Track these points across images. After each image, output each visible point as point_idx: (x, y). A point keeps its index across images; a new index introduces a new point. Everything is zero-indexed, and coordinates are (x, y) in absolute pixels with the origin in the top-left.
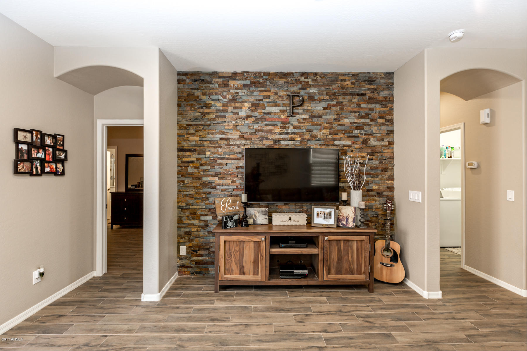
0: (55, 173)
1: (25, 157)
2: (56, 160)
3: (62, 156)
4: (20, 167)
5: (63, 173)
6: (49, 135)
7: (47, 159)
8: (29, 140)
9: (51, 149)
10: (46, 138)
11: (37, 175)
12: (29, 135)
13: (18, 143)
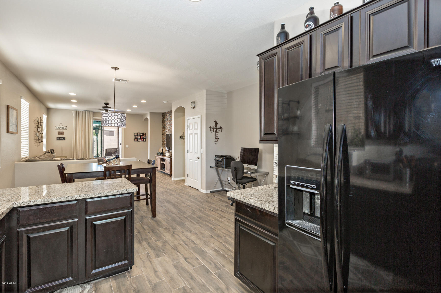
0: (143, 141)
1: (136, 138)
2: (144, 138)
3: (145, 137)
4: (135, 140)
5: (145, 141)
6: (141, 133)
7: (141, 138)
8: (137, 135)
9: (142, 136)
10: (141, 134)
11: (139, 141)
12: (137, 134)
13: (135, 135)
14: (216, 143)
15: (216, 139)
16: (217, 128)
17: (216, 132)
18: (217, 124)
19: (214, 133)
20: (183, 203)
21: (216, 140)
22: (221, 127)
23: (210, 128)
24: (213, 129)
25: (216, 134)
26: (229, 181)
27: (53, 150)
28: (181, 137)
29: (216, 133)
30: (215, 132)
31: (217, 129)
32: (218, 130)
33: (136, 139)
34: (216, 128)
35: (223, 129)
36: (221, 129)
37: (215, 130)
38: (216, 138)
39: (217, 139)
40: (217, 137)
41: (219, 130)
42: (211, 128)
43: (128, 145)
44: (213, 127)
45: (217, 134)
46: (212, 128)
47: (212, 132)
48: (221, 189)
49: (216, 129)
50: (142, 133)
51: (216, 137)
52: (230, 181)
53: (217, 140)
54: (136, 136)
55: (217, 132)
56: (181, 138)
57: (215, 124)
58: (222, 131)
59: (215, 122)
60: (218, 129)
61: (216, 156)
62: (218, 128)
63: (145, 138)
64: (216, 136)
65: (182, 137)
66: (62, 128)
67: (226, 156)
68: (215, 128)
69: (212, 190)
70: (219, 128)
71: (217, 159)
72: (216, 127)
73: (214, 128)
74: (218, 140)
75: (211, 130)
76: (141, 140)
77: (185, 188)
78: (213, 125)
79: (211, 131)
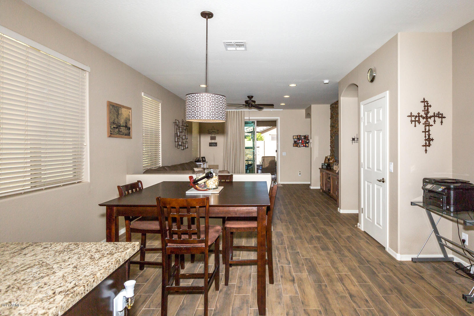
0: (306, 146)
1: (296, 142)
2: (306, 143)
3: (308, 141)
4: (294, 145)
5: (308, 147)
7: (302, 142)
9: (304, 140)
10: (302, 137)
11: (300, 147)
12: (297, 137)
13: (294, 139)
14: (426, 151)
15: (426, 140)
16: (429, 115)
17: (427, 124)
18: (428, 106)
19: (421, 127)
20: (341, 280)
21: (426, 143)
22: (441, 112)
23: (411, 116)
24: (419, 119)
25: (425, 129)
26: (464, 241)
27: (204, 157)
28: (353, 139)
29: (425, 127)
30: (424, 125)
31: (430, 117)
32: (431, 121)
33: (296, 144)
34: (427, 116)
35: (444, 117)
36: (439, 117)
37: (423, 121)
38: (427, 137)
39: (429, 140)
40: (429, 136)
41: (435, 121)
42: (413, 116)
43: (285, 153)
44: (419, 113)
45: (429, 130)
46: (416, 117)
47: (415, 126)
48: (442, 256)
49: (427, 118)
50: (304, 136)
51: (425, 137)
52: (467, 243)
53: (429, 143)
54: (296, 140)
55: (429, 125)
56: (354, 141)
57: (425, 106)
58: (442, 122)
59: (424, 101)
60: (433, 119)
61: (426, 181)
62: (432, 116)
63: (308, 143)
64: (427, 133)
65: (356, 139)
66: (214, 132)
67: (457, 183)
68: (424, 116)
69: (415, 256)
70: (434, 116)
71: (429, 186)
72: (428, 112)
73: (421, 116)
74: (431, 142)
75: (412, 121)
76: (303, 146)
77: (356, 235)
78: (419, 109)
79: (413, 123)
